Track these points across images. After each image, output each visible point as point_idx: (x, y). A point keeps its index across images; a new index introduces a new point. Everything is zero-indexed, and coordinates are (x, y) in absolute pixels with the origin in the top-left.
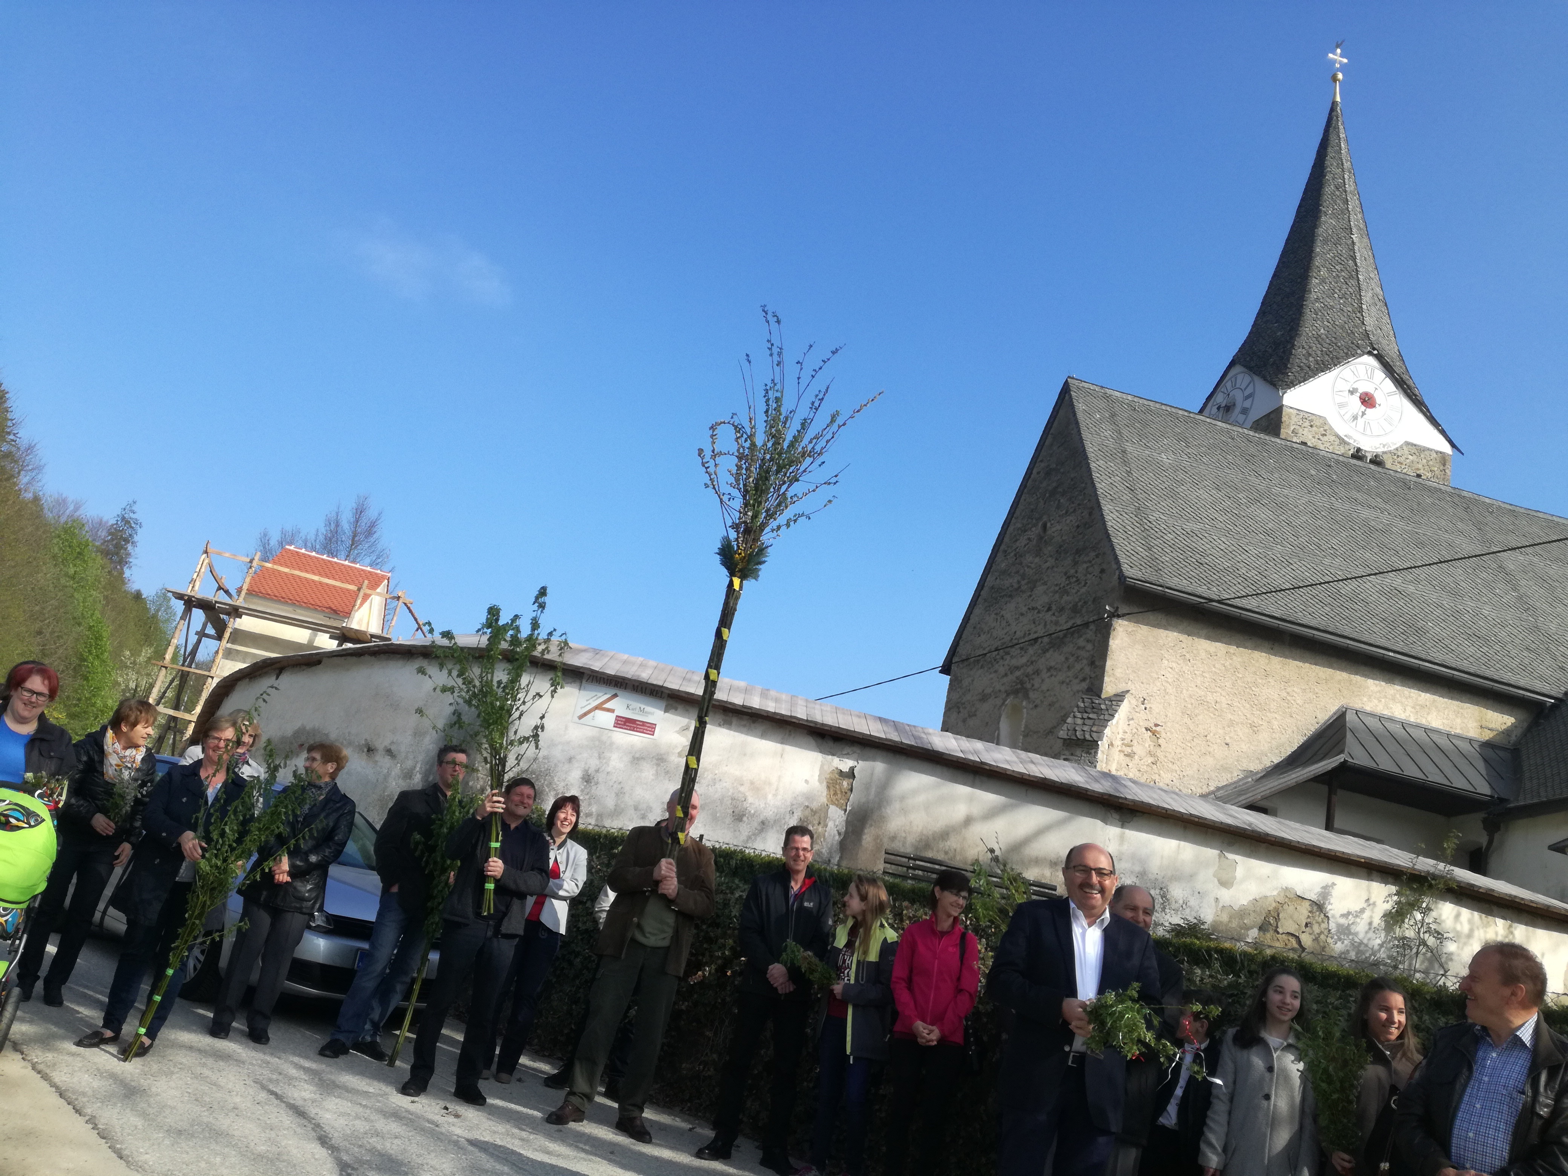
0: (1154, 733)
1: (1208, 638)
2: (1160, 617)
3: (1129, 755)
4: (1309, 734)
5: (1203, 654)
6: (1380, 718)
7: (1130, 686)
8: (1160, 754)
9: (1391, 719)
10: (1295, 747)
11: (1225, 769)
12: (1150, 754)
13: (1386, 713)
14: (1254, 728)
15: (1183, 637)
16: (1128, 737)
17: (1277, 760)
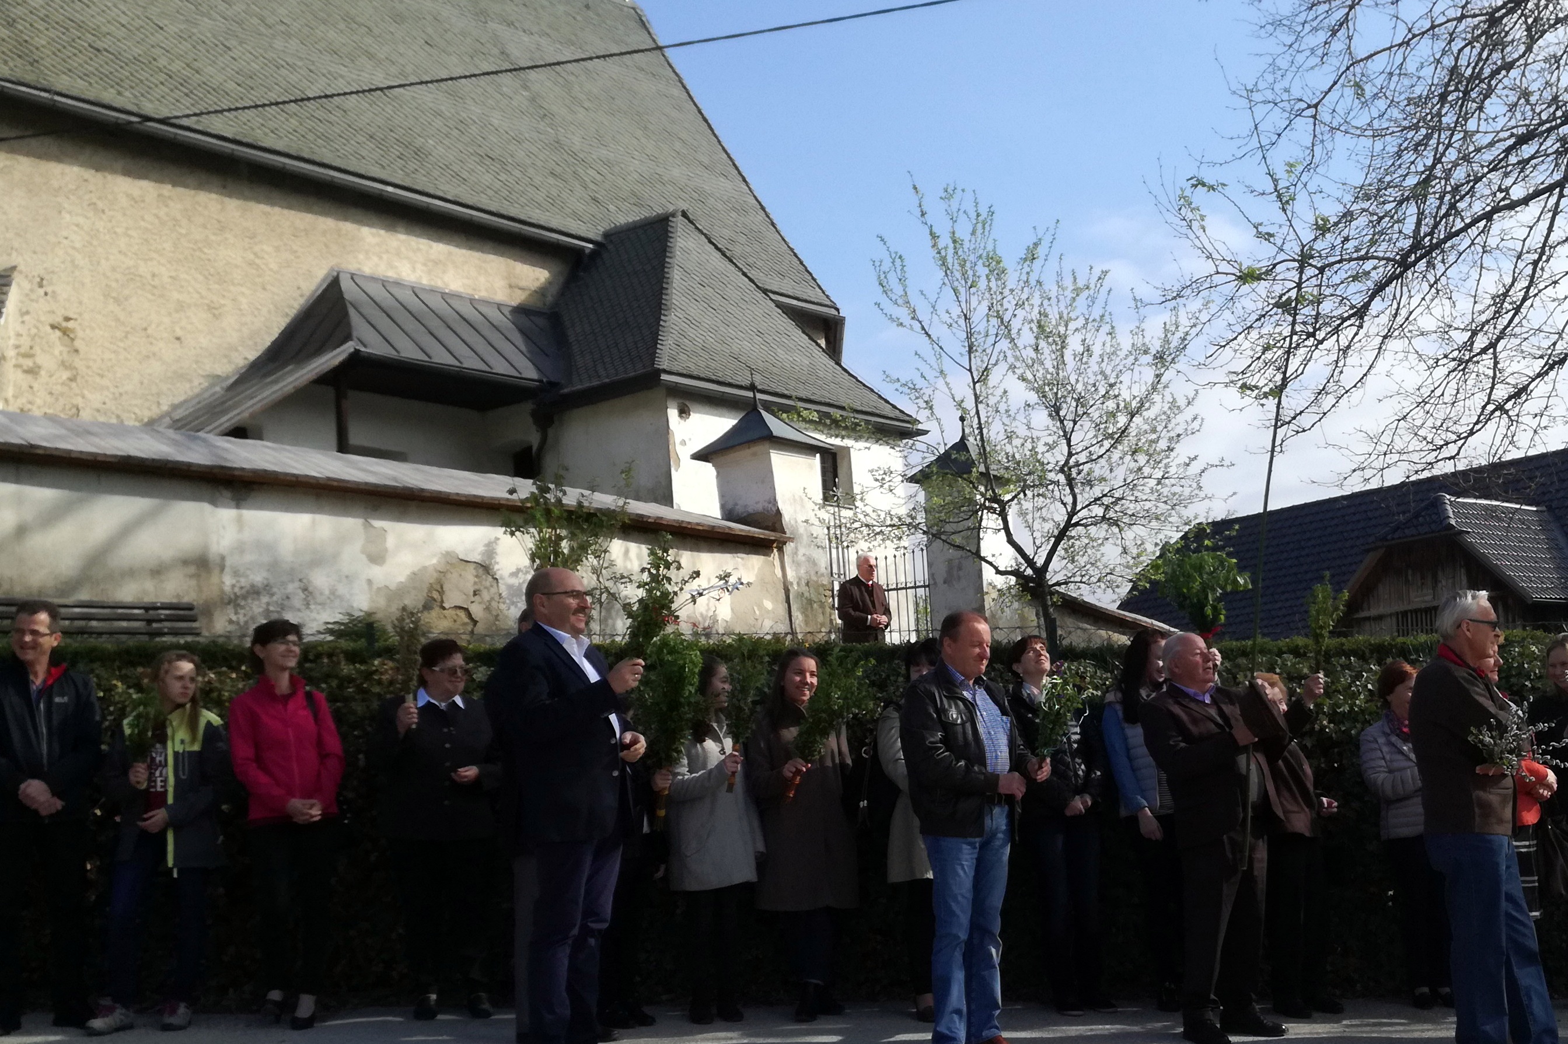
0: (65, 332)
1: (127, 173)
2: (48, 143)
3: (33, 371)
4: (292, 312)
5: (124, 201)
6: (384, 283)
7: (15, 259)
8: (78, 363)
9: (398, 283)
10: (275, 333)
11: (181, 376)
12: (64, 365)
13: (391, 274)
14: (214, 311)
15: (89, 174)
16: (25, 342)
17: (253, 355)
